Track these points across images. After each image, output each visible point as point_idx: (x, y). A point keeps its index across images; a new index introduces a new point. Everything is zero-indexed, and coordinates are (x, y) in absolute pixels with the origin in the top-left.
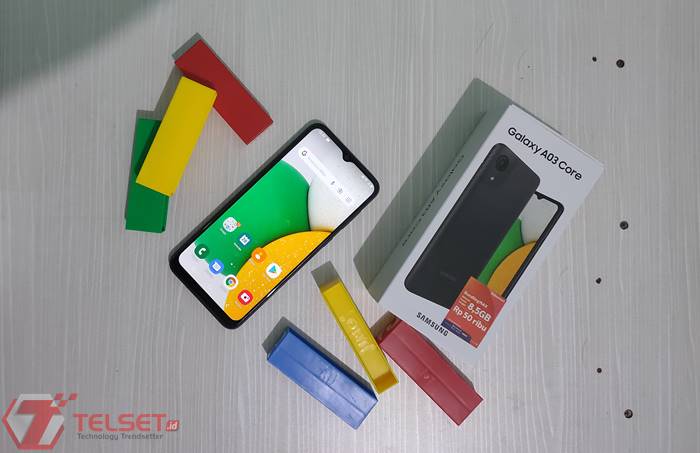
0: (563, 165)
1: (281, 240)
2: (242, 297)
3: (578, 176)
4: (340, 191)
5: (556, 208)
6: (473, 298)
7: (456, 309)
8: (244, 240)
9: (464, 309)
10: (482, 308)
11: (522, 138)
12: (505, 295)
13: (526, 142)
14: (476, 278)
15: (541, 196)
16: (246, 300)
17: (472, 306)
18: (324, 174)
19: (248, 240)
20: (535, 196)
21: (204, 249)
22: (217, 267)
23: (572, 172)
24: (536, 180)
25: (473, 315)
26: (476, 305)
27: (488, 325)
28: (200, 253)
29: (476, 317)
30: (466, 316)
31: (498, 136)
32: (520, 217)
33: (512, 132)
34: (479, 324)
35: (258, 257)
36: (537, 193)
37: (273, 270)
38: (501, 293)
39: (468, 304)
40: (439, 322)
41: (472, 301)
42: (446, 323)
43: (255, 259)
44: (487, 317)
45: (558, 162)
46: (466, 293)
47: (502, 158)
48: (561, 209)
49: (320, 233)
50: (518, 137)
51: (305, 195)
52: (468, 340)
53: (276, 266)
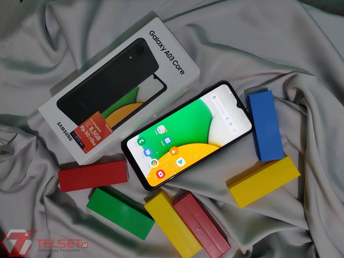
0: (175, 63)
1: (189, 145)
2: (159, 173)
3: (182, 72)
4: (231, 124)
5: (162, 87)
6: (94, 124)
7: (82, 127)
8: (168, 140)
9: (87, 129)
10: (98, 132)
11: (157, 39)
12: (114, 128)
13: (158, 42)
14: (101, 113)
15: (156, 77)
16: (161, 176)
17: (92, 128)
18: (223, 112)
19: (170, 141)
20: (152, 76)
21: (143, 141)
22: (148, 152)
23: (179, 68)
24: (156, 67)
25: (91, 134)
26: (95, 129)
27: (97, 143)
28: (140, 142)
29: (92, 136)
30: (87, 133)
31: (143, 33)
32: (139, 86)
33: (152, 34)
34: (92, 141)
35: (173, 152)
36: (155, 75)
37: (180, 162)
38: (112, 127)
39: (90, 127)
40: (69, 132)
41: (93, 126)
42: (73, 134)
43: (171, 153)
44: (99, 138)
45: (173, 60)
46: (91, 120)
47: (140, 47)
48: (165, 88)
49: (213, 146)
50: (155, 37)
51: (209, 122)
52: (82, 147)
53: (183, 160)
